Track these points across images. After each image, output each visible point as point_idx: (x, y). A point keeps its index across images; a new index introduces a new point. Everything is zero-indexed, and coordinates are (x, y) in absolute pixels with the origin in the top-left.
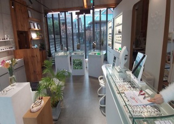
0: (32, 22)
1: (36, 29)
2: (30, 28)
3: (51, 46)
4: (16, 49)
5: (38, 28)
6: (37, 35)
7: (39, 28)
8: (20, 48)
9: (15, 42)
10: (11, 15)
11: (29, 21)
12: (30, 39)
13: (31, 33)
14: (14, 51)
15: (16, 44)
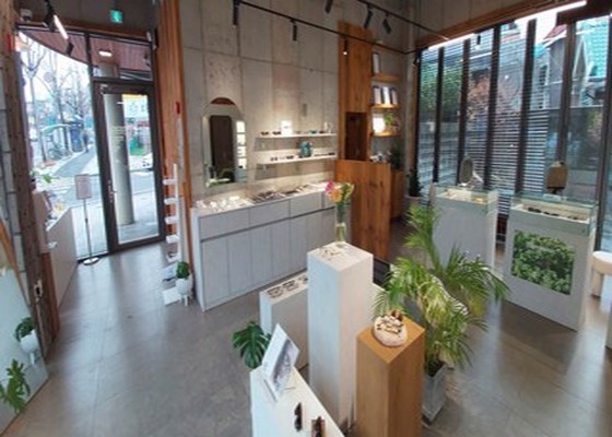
0: (380, 85)
1: (387, 104)
2: (372, 104)
3: (421, 161)
4: (340, 157)
5: (391, 102)
6: (387, 124)
7: (395, 102)
8: (347, 158)
9: (340, 142)
10: (340, 74)
11: (374, 83)
12: (368, 136)
13: (371, 117)
14: (336, 162)
15: (340, 147)
